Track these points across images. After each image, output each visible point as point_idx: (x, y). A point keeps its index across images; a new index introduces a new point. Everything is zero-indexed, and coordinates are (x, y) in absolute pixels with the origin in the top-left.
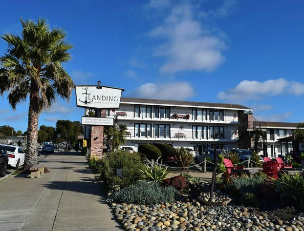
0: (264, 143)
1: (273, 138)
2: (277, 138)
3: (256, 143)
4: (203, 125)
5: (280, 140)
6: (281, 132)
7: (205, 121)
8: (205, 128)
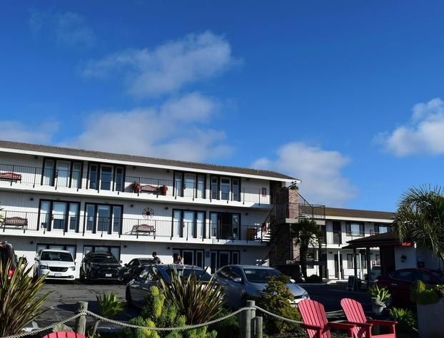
0: (320, 249)
1: (338, 240)
2: (346, 238)
3: (304, 250)
4: (196, 210)
5: (353, 244)
6: (355, 228)
7: (200, 201)
8: (200, 216)
